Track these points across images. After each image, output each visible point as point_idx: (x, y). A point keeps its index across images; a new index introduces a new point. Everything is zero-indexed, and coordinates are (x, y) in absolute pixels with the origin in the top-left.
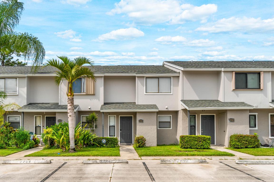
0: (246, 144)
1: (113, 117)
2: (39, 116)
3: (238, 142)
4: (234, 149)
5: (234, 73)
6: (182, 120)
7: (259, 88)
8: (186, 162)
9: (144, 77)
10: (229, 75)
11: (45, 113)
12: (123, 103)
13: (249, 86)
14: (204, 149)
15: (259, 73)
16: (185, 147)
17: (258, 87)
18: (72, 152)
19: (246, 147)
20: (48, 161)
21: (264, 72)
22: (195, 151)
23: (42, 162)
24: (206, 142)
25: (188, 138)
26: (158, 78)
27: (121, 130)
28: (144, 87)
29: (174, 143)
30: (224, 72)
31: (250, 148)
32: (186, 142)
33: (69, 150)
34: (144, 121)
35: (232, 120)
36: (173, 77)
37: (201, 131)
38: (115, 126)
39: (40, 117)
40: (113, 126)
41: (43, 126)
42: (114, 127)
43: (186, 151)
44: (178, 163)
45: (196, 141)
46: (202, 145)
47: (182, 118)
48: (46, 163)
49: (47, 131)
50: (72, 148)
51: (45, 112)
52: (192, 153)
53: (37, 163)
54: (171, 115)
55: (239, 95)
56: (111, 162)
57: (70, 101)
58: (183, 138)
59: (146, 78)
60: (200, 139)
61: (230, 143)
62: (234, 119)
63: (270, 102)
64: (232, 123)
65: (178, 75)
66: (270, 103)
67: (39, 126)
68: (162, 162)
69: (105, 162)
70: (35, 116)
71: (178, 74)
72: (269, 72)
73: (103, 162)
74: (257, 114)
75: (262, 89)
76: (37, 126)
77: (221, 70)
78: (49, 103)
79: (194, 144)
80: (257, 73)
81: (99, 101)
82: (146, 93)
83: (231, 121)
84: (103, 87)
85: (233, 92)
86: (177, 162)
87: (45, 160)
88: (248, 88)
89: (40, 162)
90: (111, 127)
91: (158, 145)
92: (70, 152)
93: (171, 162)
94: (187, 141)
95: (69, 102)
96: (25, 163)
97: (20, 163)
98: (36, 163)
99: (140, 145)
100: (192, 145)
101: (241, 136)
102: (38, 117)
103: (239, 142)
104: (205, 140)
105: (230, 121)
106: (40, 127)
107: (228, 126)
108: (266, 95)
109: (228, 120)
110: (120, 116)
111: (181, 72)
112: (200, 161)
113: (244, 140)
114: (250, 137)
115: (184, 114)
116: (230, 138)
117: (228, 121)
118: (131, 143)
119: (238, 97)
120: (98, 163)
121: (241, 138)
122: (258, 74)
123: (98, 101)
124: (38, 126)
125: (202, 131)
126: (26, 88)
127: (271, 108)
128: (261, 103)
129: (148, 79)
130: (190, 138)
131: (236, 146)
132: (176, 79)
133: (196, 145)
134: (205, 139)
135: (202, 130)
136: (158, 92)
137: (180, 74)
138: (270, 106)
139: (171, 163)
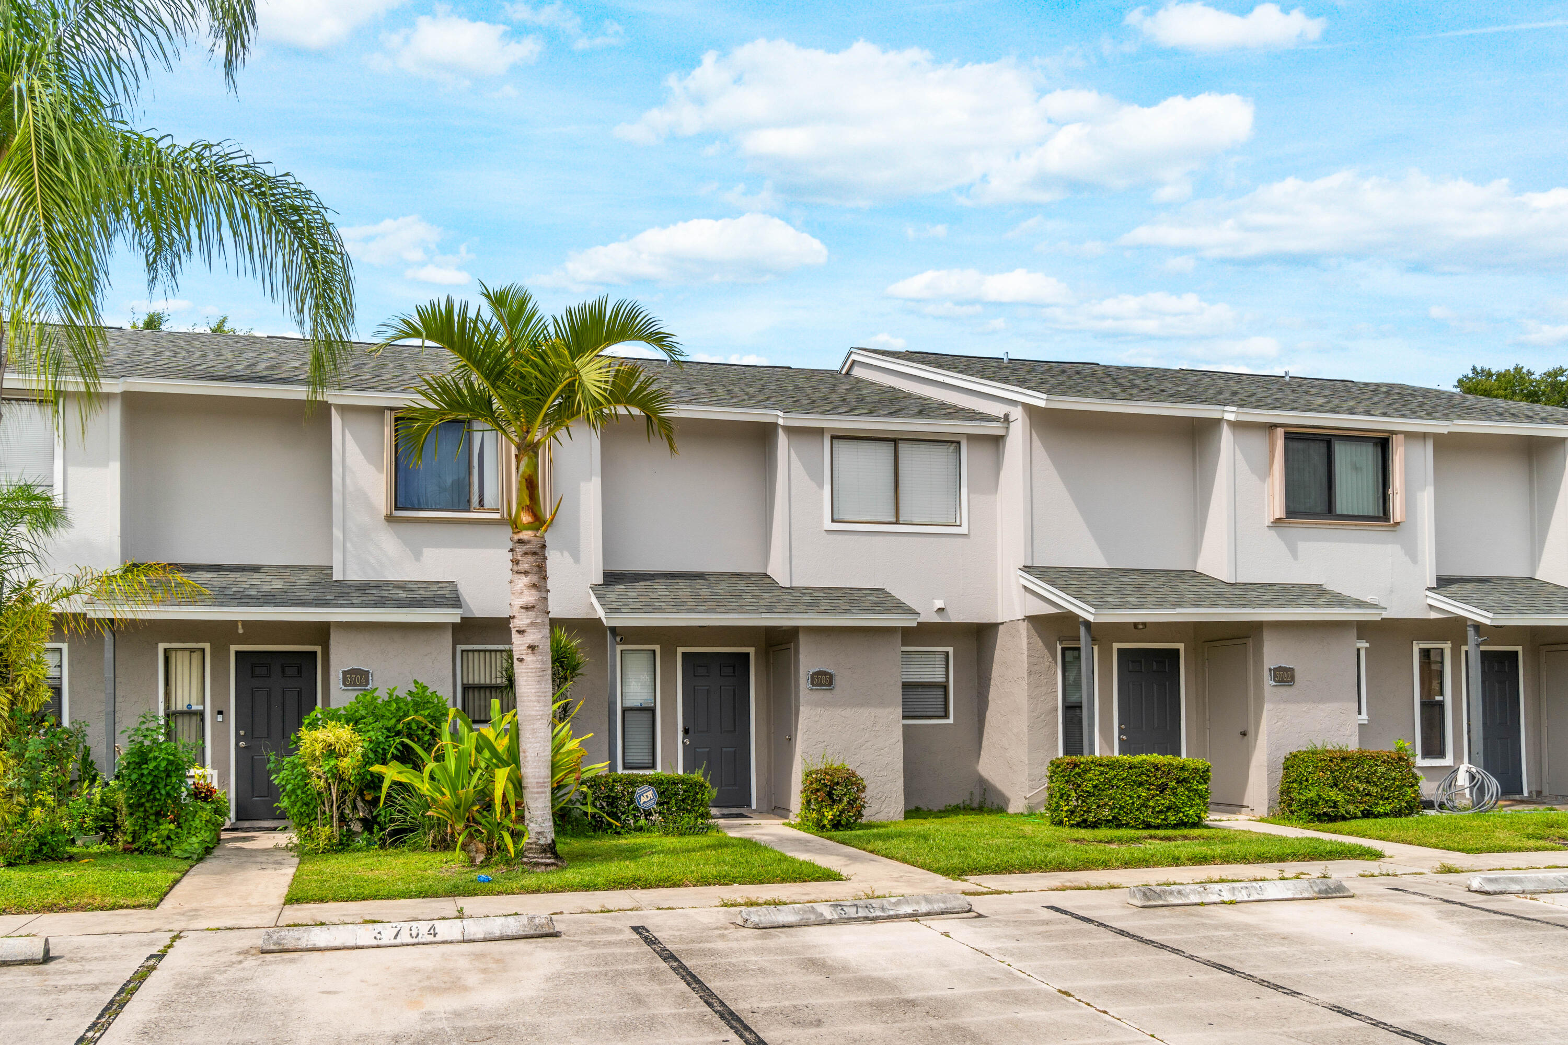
0: (1367, 795)
1: (643, 655)
2: (192, 651)
3: (1332, 787)
4: (1312, 821)
5: (1280, 432)
6: (1030, 673)
7: (1384, 515)
8: (1255, 897)
9: (820, 431)
10: (1258, 442)
11: (241, 631)
12: (701, 576)
13: (1343, 504)
14: (1181, 824)
15: (1383, 444)
16: (1085, 821)
17: (1378, 512)
18: (547, 865)
19: (1367, 814)
20: (537, 921)
21: (1409, 435)
22: (1151, 837)
23: (509, 932)
24: (1189, 790)
25: (1102, 773)
26: (894, 441)
27: (686, 731)
28: (821, 486)
29: (968, 802)
30: (1236, 425)
31: (1386, 815)
32: (1090, 794)
33: (520, 854)
34: (837, 681)
35: (1284, 676)
36: (971, 438)
37: (1120, 734)
38: (652, 710)
39: (194, 655)
40: (641, 709)
41: (220, 713)
42: (646, 716)
43: (1110, 842)
44: (1224, 903)
45: (1141, 784)
46: (1169, 809)
47: (1029, 663)
48: (532, 937)
49: (332, 740)
50: (543, 841)
51: (245, 623)
52: (1137, 850)
53: (480, 936)
54: (950, 650)
55: (1302, 546)
56: (892, 913)
57: (530, 558)
58: (1077, 770)
59: (833, 437)
60: (1159, 774)
61: (1285, 792)
62: (1292, 670)
63: (1429, 589)
64: (1284, 691)
65: (1001, 432)
66: (1428, 593)
67: (194, 708)
68: (1149, 899)
69: (862, 913)
70: (161, 646)
71: (999, 425)
72: (1424, 436)
73: (852, 912)
74: (1367, 645)
75: (1398, 523)
76: (179, 708)
77: (1216, 415)
78: (256, 569)
79: (1133, 803)
80: (1374, 441)
81: (577, 559)
82: (833, 521)
83: (1279, 682)
84: (597, 481)
85: (1273, 533)
86: (1215, 898)
87: (524, 920)
88: (1339, 512)
89: (498, 933)
90: (628, 714)
91: (913, 813)
92: (538, 864)
93: (1187, 896)
94: (1095, 787)
95: (525, 566)
96: (405, 938)
97: (375, 943)
98: (472, 937)
99: (841, 812)
100: (1121, 808)
101: (1344, 759)
102: (179, 653)
103: (1336, 785)
104: (1184, 779)
105: (1275, 680)
106: (201, 714)
107: (1267, 707)
108: (1412, 554)
109: (1266, 673)
110: (680, 650)
111: (1017, 414)
112: (1316, 889)
113: (1357, 777)
114: (1384, 762)
115: (1039, 643)
116: (1285, 769)
117: (1268, 682)
118: (743, 806)
119: (1295, 557)
120: (830, 922)
121: (1344, 765)
122: (1376, 444)
123: (572, 561)
124: (182, 713)
125: (1121, 732)
126: (115, 467)
127: (1434, 615)
128: (1392, 591)
129: (842, 442)
130: (1113, 773)
131: (1323, 808)
132: (984, 454)
133: (1143, 805)
134: (1186, 774)
135: (1123, 726)
136: (893, 520)
137: (1007, 428)
138: (1430, 606)
139: (1189, 901)
